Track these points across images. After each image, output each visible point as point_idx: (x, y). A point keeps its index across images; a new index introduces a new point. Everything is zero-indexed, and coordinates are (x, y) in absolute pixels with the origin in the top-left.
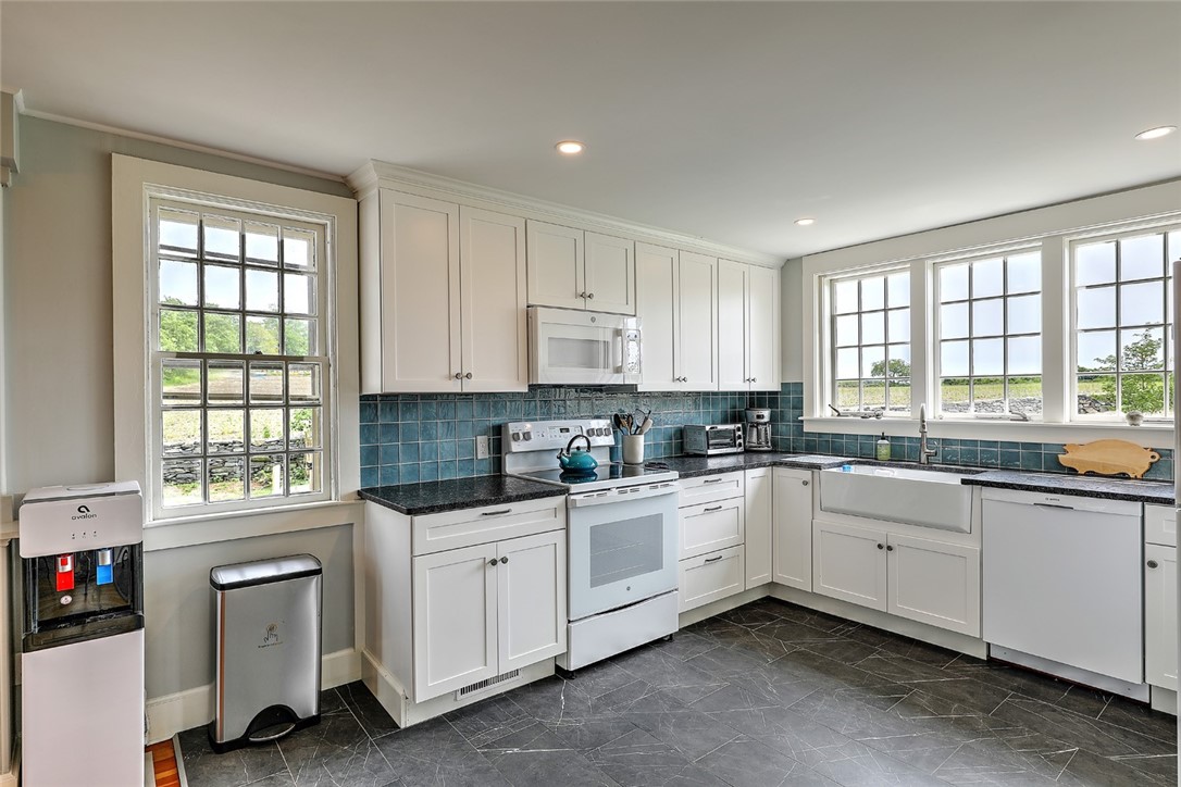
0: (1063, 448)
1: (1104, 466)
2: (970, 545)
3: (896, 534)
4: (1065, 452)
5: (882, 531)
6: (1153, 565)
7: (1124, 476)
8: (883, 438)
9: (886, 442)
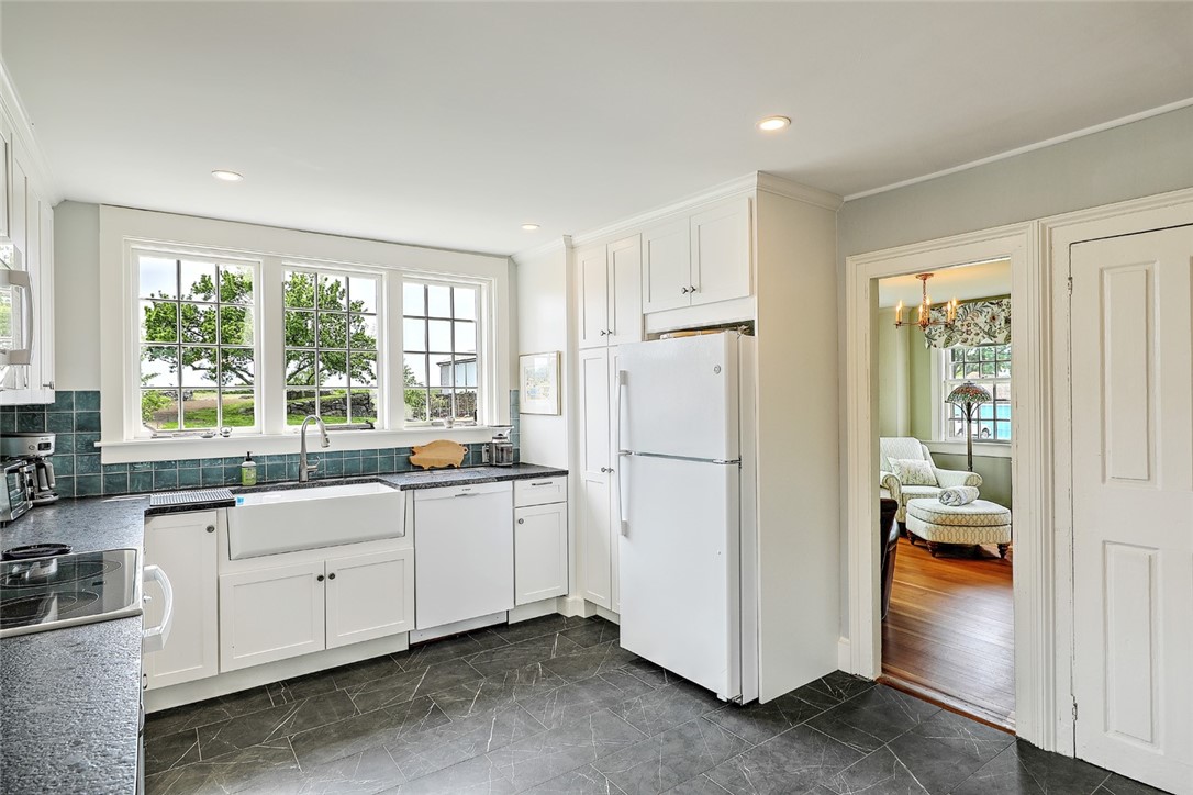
0: (412, 451)
1: (440, 461)
2: (404, 546)
3: (332, 559)
4: (414, 453)
5: (316, 562)
6: (520, 521)
7: (451, 467)
8: (249, 459)
9: (253, 463)
